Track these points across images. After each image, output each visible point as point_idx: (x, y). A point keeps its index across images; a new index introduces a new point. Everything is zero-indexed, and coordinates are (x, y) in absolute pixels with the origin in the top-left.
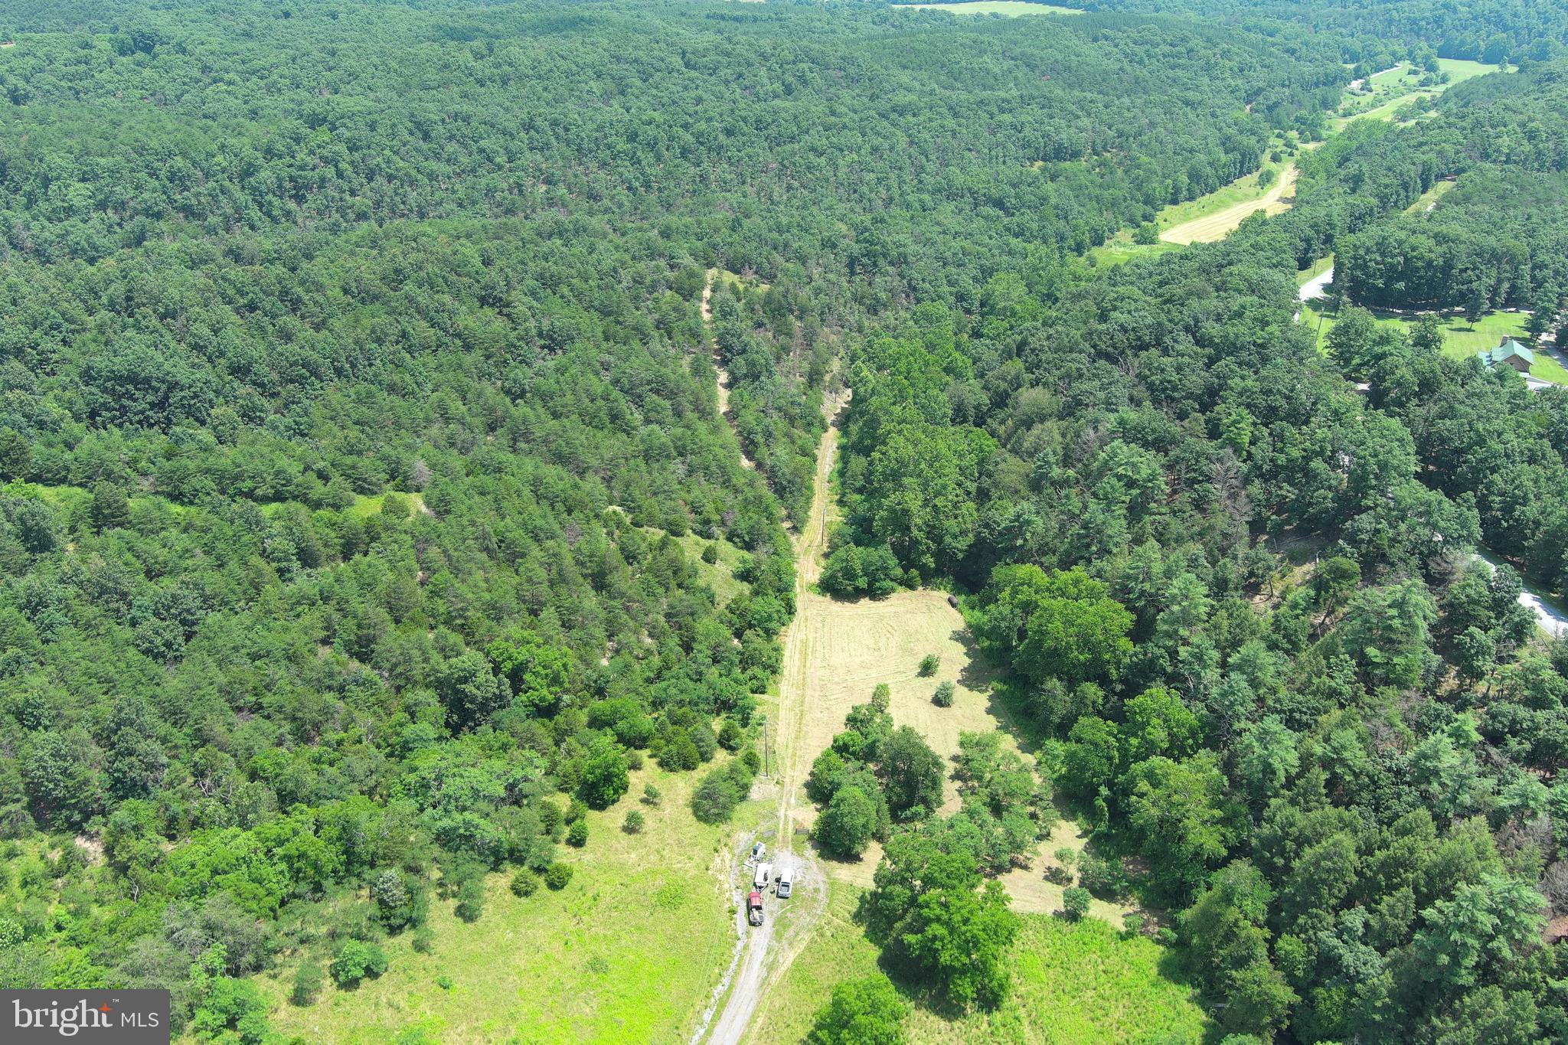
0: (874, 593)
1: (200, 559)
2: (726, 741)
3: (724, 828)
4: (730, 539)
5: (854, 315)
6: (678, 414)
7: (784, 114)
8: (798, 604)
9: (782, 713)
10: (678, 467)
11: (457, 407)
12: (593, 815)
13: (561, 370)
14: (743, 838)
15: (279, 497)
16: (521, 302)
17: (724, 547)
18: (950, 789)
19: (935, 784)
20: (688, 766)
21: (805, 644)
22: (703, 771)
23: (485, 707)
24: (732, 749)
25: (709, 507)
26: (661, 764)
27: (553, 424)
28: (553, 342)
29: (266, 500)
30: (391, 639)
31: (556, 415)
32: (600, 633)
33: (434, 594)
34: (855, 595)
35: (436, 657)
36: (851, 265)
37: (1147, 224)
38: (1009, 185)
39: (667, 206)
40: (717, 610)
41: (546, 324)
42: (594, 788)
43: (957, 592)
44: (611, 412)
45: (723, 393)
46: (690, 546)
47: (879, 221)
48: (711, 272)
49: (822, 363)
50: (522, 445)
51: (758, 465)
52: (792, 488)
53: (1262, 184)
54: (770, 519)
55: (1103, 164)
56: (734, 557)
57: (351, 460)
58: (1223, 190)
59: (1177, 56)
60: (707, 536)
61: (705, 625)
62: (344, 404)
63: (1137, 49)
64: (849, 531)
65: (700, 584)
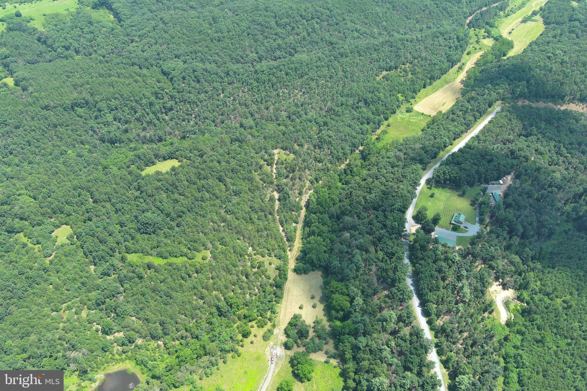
0: (305, 273)
2: (270, 320)
3: (268, 342)
4: (275, 256)
6: (266, 216)
8: (288, 277)
9: (282, 310)
10: (265, 233)
11: (216, 218)
12: (245, 339)
13: (238, 204)
14: (272, 343)
15: (182, 256)
17: (274, 259)
18: (311, 331)
19: (307, 332)
20: (263, 327)
21: (289, 288)
22: (266, 328)
23: (225, 313)
24: (271, 322)
25: (271, 249)
26: (258, 326)
27: (237, 222)
28: (237, 193)
31: (238, 219)
32: (247, 290)
33: (214, 284)
34: (301, 273)
35: (216, 301)
36: (315, 147)
37: (412, 101)
38: (370, 92)
39: (267, 109)
40: (271, 281)
41: (235, 187)
42: (246, 335)
43: (323, 273)
44: (250, 217)
45: (277, 202)
46: (266, 260)
47: (325, 124)
48: (276, 151)
49: (302, 187)
50: (230, 228)
51: (283, 231)
52: (290, 239)
53: (458, 71)
54: (285, 251)
55: (405, 71)
56: (277, 262)
57: (195, 244)
58: (443, 77)
60: (270, 256)
61: (268, 288)
62: (190, 220)
64: (302, 254)
65: (268, 273)
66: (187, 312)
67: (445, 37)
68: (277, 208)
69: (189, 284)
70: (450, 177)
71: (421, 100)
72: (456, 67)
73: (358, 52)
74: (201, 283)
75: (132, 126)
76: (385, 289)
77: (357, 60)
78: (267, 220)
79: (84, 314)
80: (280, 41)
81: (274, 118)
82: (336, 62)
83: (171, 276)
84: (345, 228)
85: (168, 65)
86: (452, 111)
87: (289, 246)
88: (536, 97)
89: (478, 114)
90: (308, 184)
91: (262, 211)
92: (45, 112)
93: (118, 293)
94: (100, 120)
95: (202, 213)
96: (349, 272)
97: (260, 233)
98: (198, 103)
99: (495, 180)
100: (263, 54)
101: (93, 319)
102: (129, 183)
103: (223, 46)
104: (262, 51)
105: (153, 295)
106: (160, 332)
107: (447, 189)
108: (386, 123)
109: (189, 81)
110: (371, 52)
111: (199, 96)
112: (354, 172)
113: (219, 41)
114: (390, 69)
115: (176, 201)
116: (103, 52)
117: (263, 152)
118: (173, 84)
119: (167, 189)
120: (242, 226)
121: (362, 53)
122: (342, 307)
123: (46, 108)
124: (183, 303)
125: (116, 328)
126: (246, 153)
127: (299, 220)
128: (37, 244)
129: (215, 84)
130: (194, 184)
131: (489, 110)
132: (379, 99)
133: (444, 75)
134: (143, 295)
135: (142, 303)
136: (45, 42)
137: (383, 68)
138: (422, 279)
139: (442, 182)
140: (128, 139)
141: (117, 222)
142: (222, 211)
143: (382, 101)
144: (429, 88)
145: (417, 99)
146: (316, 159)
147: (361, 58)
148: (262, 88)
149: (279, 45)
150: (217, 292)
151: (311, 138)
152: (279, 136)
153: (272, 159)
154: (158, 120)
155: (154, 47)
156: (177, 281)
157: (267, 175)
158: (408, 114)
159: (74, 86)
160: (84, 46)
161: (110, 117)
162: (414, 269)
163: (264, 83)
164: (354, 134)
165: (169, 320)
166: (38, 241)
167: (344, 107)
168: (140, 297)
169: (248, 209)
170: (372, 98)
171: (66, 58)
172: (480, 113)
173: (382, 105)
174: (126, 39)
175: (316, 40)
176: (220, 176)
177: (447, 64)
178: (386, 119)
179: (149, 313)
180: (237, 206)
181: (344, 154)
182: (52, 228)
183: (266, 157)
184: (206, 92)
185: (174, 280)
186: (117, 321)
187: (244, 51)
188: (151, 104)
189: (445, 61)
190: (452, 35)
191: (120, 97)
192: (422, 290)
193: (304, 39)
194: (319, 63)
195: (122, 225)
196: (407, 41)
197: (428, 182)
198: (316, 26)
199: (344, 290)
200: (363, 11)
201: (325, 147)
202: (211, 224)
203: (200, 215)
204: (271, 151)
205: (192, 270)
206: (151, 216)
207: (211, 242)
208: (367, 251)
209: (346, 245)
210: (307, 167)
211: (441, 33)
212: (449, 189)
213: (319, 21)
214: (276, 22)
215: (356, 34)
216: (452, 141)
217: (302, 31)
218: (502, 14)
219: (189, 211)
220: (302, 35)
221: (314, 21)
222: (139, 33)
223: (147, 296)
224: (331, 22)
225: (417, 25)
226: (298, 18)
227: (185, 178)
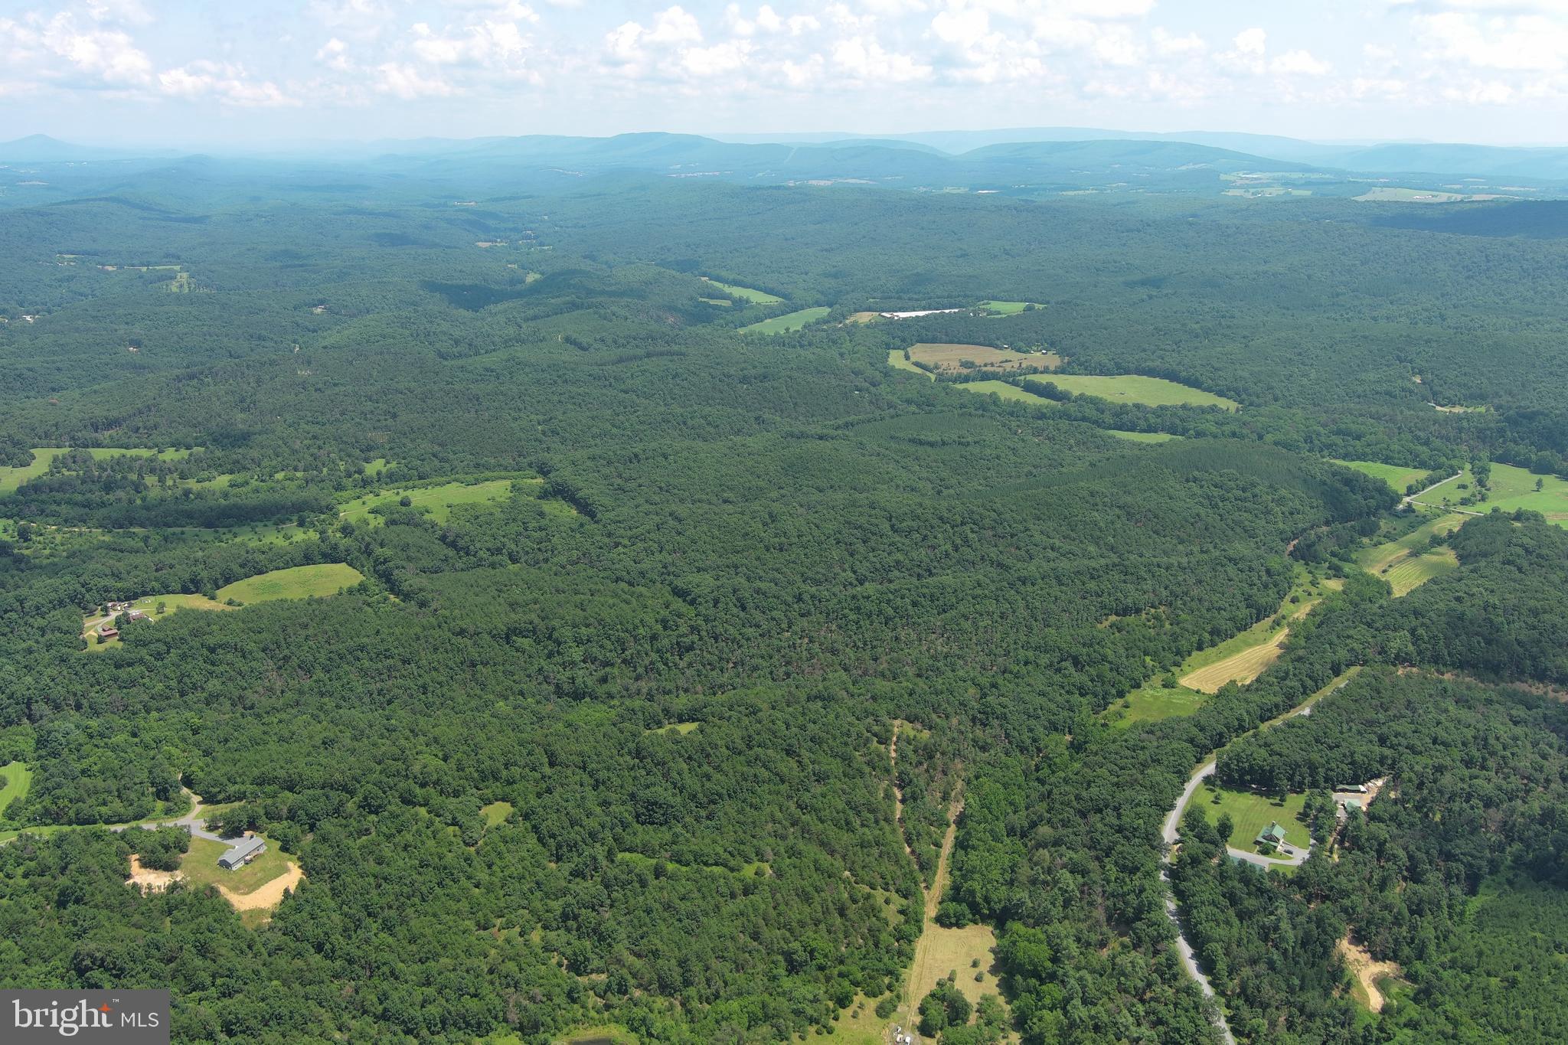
0: (959, 925)
1: (696, 895)
2: (890, 987)
3: (887, 1020)
4: (897, 892)
5: (971, 752)
6: (877, 822)
7: (949, 590)
8: (925, 928)
9: (912, 977)
10: (875, 851)
11: (779, 815)
12: (841, 1009)
13: (824, 796)
14: (893, 1023)
15: (716, 864)
16: (806, 755)
17: (894, 896)
18: (973, 1016)
19: (967, 1013)
20: (875, 995)
21: (925, 947)
22: (882, 998)
23: (801, 964)
24: (891, 990)
25: (889, 877)
26: (865, 993)
27: (821, 826)
28: (820, 778)
29: (712, 865)
30: (766, 934)
31: (822, 822)
32: (841, 936)
33: (779, 914)
34: (950, 926)
35: (782, 942)
36: (974, 720)
37: (1173, 669)
38: (1084, 645)
39: (876, 660)
40: (890, 928)
41: (817, 767)
42: (842, 1003)
43: (996, 928)
44: (846, 820)
45: (899, 806)
46: (879, 895)
47: (994, 685)
48: (897, 722)
49: (951, 786)
50: (806, 834)
51: (913, 852)
52: (927, 869)
53: (1272, 627)
54: (916, 884)
55: (1156, 618)
56: (898, 902)
57: (742, 847)
58: (1241, 636)
59: (1245, 500)
60: (887, 890)
61: (884, 937)
62: (732, 813)
63: (1216, 492)
64: (951, 892)
65: (883, 915)
67: (1239, 566)
68: (898, 813)
69: (732, 907)
70: (1250, 765)
71: (1194, 669)
72: (1267, 622)
73: (1057, 578)
74: (755, 909)
75: (616, 671)
76: (1121, 935)
77: (1056, 590)
78: (881, 829)
79: (536, 937)
80: (900, 556)
81: (887, 673)
82: (1013, 592)
83: (699, 891)
84: (1040, 845)
85: (690, 579)
86: (1258, 680)
87: (925, 880)
88: (1436, 663)
89: (1309, 683)
90: (959, 785)
91: (872, 811)
92: (458, 640)
93: (602, 906)
94: (557, 658)
95: (753, 801)
96: (1049, 906)
97: (866, 849)
98: (743, 642)
99: (1348, 784)
100: (868, 574)
101: (554, 944)
102: (620, 744)
103: (788, 558)
104: (863, 569)
105: (666, 914)
106: (676, 977)
107: (1247, 794)
108: (1120, 702)
109: (727, 604)
110: (1086, 579)
111: (744, 630)
112: (1055, 764)
113: (781, 550)
114: (1125, 612)
115: (708, 777)
116: (563, 559)
117: (870, 720)
118: (696, 608)
119: (690, 758)
120: (831, 834)
121: (1065, 580)
122: (1035, 967)
123: (462, 632)
124: (720, 937)
125: (595, 964)
126: (837, 717)
127: (943, 841)
128: (453, 824)
129: (775, 613)
130: (739, 754)
131: (1334, 678)
132: (1104, 658)
133: (1243, 633)
134: (648, 911)
135: (645, 924)
136: (453, 545)
137: (1111, 610)
138: (1196, 907)
139: (1236, 776)
140: (606, 692)
142: (793, 805)
143: (1110, 663)
144: (1209, 651)
145: (1185, 667)
146: (975, 743)
147: (1064, 588)
148: (865, 624)
149: (898, 562)
150: (783, 931)
151: (965, 706)
152: (902, 696)
153: (887, 731)
154: (666, 664)
155: (658, 557)
156: (709, 898)
157: (878, 756)
158: (1166, 691)
159: (511, 605)
160: (527, 549)
161: (577, 654)
162: (1181, 903)
163: (869, 617)
164: (1053, 706)
165: (694, 961)
166: (454, 818)
167: (1030, 667)
168: (642, 915)
169: (841, 806)
170: (1088, 654)
171: (493, 566)
172: (1316, 682)
173: (1111, 669)
174: (607, 540)
175: (971, 558)
176: (789, 745)
177: (1243, 612)
178: (1121, 694)
179: (657, 942)
180: (821, 798)
181: (1035, 740)
182: (479, 803)
183: (876, 728)
184: (758, 626)
185: (704, 898)
187: (831, 567)
188: (654, 637)
189: (1242, 605)
190: (1255, 564)
191: (596, 624)
192: (1196, 925)
193: (947, 555)
194: (978, 591)
196: (1159, 566)
197: (1207, 780)
198: (971, 536)
199: (1043, 937)
200: (1066, 517)
201: (996, 723)
202: (770, 825)
203: (751, 806)
204: (885, 719)
205: (738, 887)
206: (662, 792)
207: (773, 850)
208: (1084, 873)
209: (1043, 868)
210: (957, 753)
211: (1230, 560)
212: (1253, 794)
213: (976, 528)
214: (892, 527)
215: (1052, 554)
216: (1258, 722)
217: (942, 542)
218: (1365, 540)
219: (729, 795)
220: (943, 548)
221: (967, 528)
222: (629, 533)
223: (654, 915)
224: (1000, 530)
225: (1180, 547)
226: (935, 522)
227: (723, 742)
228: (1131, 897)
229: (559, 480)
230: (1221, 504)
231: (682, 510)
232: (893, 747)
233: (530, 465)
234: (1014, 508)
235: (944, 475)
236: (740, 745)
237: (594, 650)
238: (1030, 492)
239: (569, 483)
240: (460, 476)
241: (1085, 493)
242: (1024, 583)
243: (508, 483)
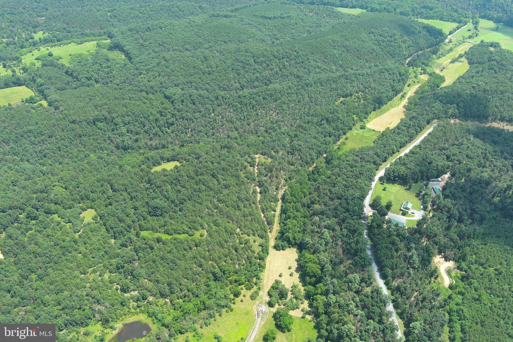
0: (283, 249)
2: (256, 284)
3: (255, 301)
4: (258, 236)
5: (287, 167)
6: (250, 205)
7: (278, 91)
8: (270, 252)
9: (265, 277)
10: (249, 218)
11: (210, 205)
12: (236, 298)
13: (228, 195)
14: (258, 302)
15: (183, 233)
16: (220, 177)
17: (257, 238)
18: (289, 294)
19: (287, 294)
20: (250, 289)
21: (270, 261)
22: (253, 290)
23: (219, 278)
24: (257, 286)
25: (255, 230)
26: (246, 289)
27: (227, 209)
28: (227, 187)
31: (228, 207)
32: (236, 261)
33: (210, 255)
34: (279, 250)
35: (212, 268)
36: (288, 153)
37: (365, 120)
38: (331, 113)
39: (249, 125)
40: (256, 255)
41: (225, 182)
42: (237, 295)
43: (298, 249)
44: (237, 205)
45: (259, 195)
46: (251, 238)
47: (296, 136)
48: (257, 156)
49: (279, 183)
50: (221, 213)
51: (264, 216)
52: (270, 223)
53: (401, 99)
54: (266, 232)
55: (358, 98)
56: (260, 241)
57: (194, 224)
58: (389, 103)
59: (391, 42)
60: (254, 236)
61: (253, 260)
62: (190, 207)
63: (380, 38)
64: (280, 235)
65: (253, 248)
66: (188, 277)
67: (389, 72)
68: (259, 199)
69: (189, 254)
70: (398, 174)
71: (372, 120)
72: (399, 96)
73: (320, 83)
74: (200, 254)
75: (141, 136)
76: (349, 259)
77: (320, 89)
78: (251, 208)
79: (106, 276)
80: (258, 75)
81: (254, 131)
82: (303, 90)
83: (176, 248)
84: (314, 214)
85: (170, 91)
86: (398, 127)
87: (269, 229)
88: (465, 117)
89: (418, 129)
90: (283, 182)
91: (247, 200)
92: (73, 125)
93: (134, 260)
94: (116, 132)
95: (199, 201)
96: (320, 246)
97: (246, 218)
98: (194, 120)
99: (435, 178)
100: (245, 84)
101: (114, 280)
102: (142, 177)
103: (212, 78)
104: (243, 82)
105: (162, 262)
106: (167, 291)
107: (396, 185)
108: (344, 137)
109: (187, 103)
110: (331, 83)
111: (195, 115)
112: (320, 172)
113: (209, 74)
114: (346, 96)
115: (179, 191)
116: (118, 81)
117: (247, 156)
118: (174, 106)
119: (171, 182)
120: (231, 212)
121: (324, 84)
122: (314, 274)
123: (73, 122)
124: (185, 269)
125: (132, 288)
126: (233, 157)
127: (276, 209)
128: (69, 222)
129: (207, 106)
130: (193, 179)
131: (428, 126)
132: (338, 118)
133: (390, 102)
134: (154, 261)
135: (153, 268)
136: (71, 75)
137: (341, 95)
138: (380, 250)
139: (392, 178)
140: (138, 146)
141: (132, 207)
142: (215, 200)
143: (341, 120)
144: (378, 111)
145: (369, 119)
146: (289, 162)
147: (323, 87)
148: (244, 109)
149: (257, 77)
150: (212, 262)
151: (285, 146)
152: (259, 144)
153: (254, 161)
154: (162, 132)
155: (158, 78)
156: (180, 252)
157: (250, 174)
158: (362, 130)
159: (95, 106)
160: (102, 77)
161: (124, 130)
162: (372, 243)
163: (246, 105)
164: (319, 144)
165: (175, 282)
166: (69, 220)
167: (310, 124)
168: (152, 263)
169: (235, 199)
170: (332, 117)
171: (88, 85)
172: (421, 128)
173: (341, 123)
174: (136, 72)
175: (286, 74)
176: (213, 173)
177: (391, 93)
178: (345, 134)
179: (158, 276)
180: (227, 196)
181: (312, 159)
182: (80, 210)
183: (249, 160)
184: (200, 112)
185: (178, 251)
186: (133, 281)
187: (230, 81)
188: (157, 120)
189: (391, 90)
190: (395, 71)
191: (132, 115)
192: (380, 258)
193: (277, 73)
194: (289, 91)
195: (136, 208)
196: (359, 75)
197: (381, 179)
198: (286, 63)
199: (316, 260)
200: (323, 53)
201: (296, 153)
202: (207, 210)
203: (198, 203)
204: (253, 156)
205: (192, 244)
206: (159, 202)
207: (207, 223)
208: (334, 230)
209: (316, 226)
210: (282, 169)
211: (386, 70)
212: (398, 184)
213: (288, 60)
214: (255, 61)
215: (318, 70)
216: (399, 149)
217: (275, 67)
218: (434, 56)
219: (189, 199)
220: (275, 70)
221: (284, 60)
222: (146, 68)
223: (157, 263)
224: (298, 61)
225: (367, 64)
226: (272, 58)
227: (185, 174)
228: (353, 245)
229: (116, 42)
230: (382, 44)
231: (167, 55)
232: (256, 168)
233: (105, 33)
234: (303, 49)
235: (275, 33)
236: (192, 174)
237: (131, 127)
238: (309, 41)
239: (120, 43)
240: (75, 40)
241: (331, 41)
242: (307, 86)
243: (95, 43)
